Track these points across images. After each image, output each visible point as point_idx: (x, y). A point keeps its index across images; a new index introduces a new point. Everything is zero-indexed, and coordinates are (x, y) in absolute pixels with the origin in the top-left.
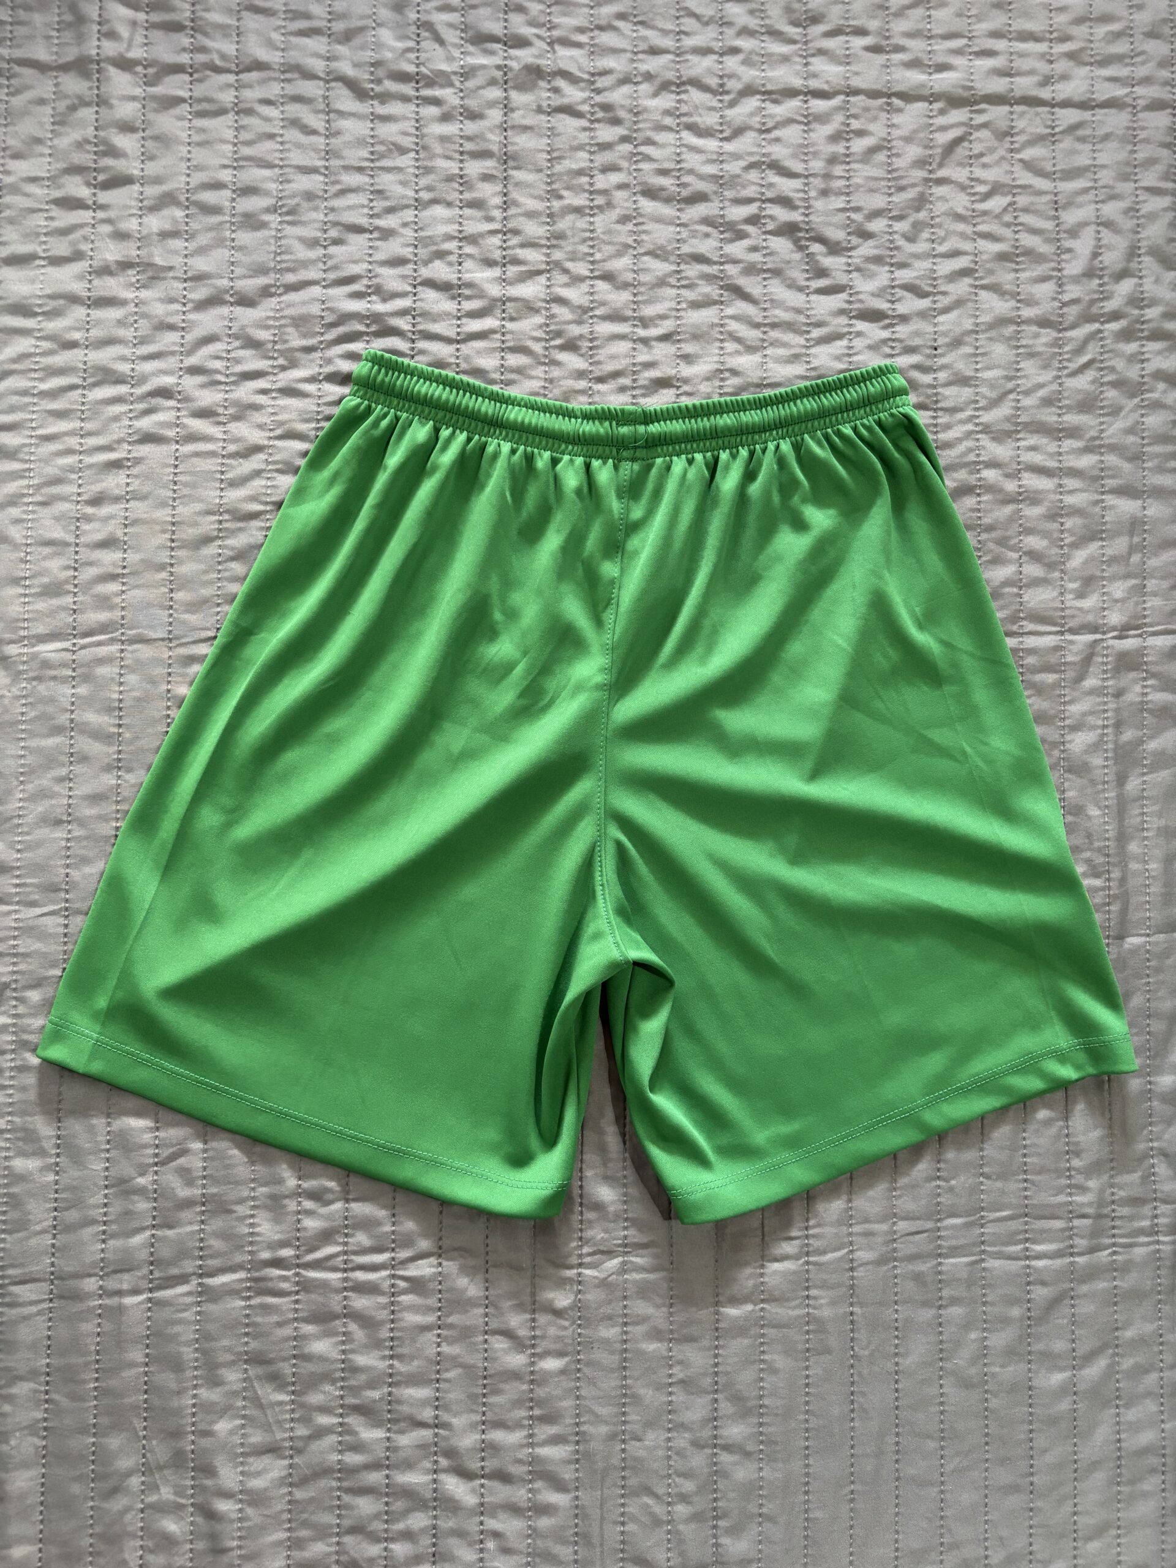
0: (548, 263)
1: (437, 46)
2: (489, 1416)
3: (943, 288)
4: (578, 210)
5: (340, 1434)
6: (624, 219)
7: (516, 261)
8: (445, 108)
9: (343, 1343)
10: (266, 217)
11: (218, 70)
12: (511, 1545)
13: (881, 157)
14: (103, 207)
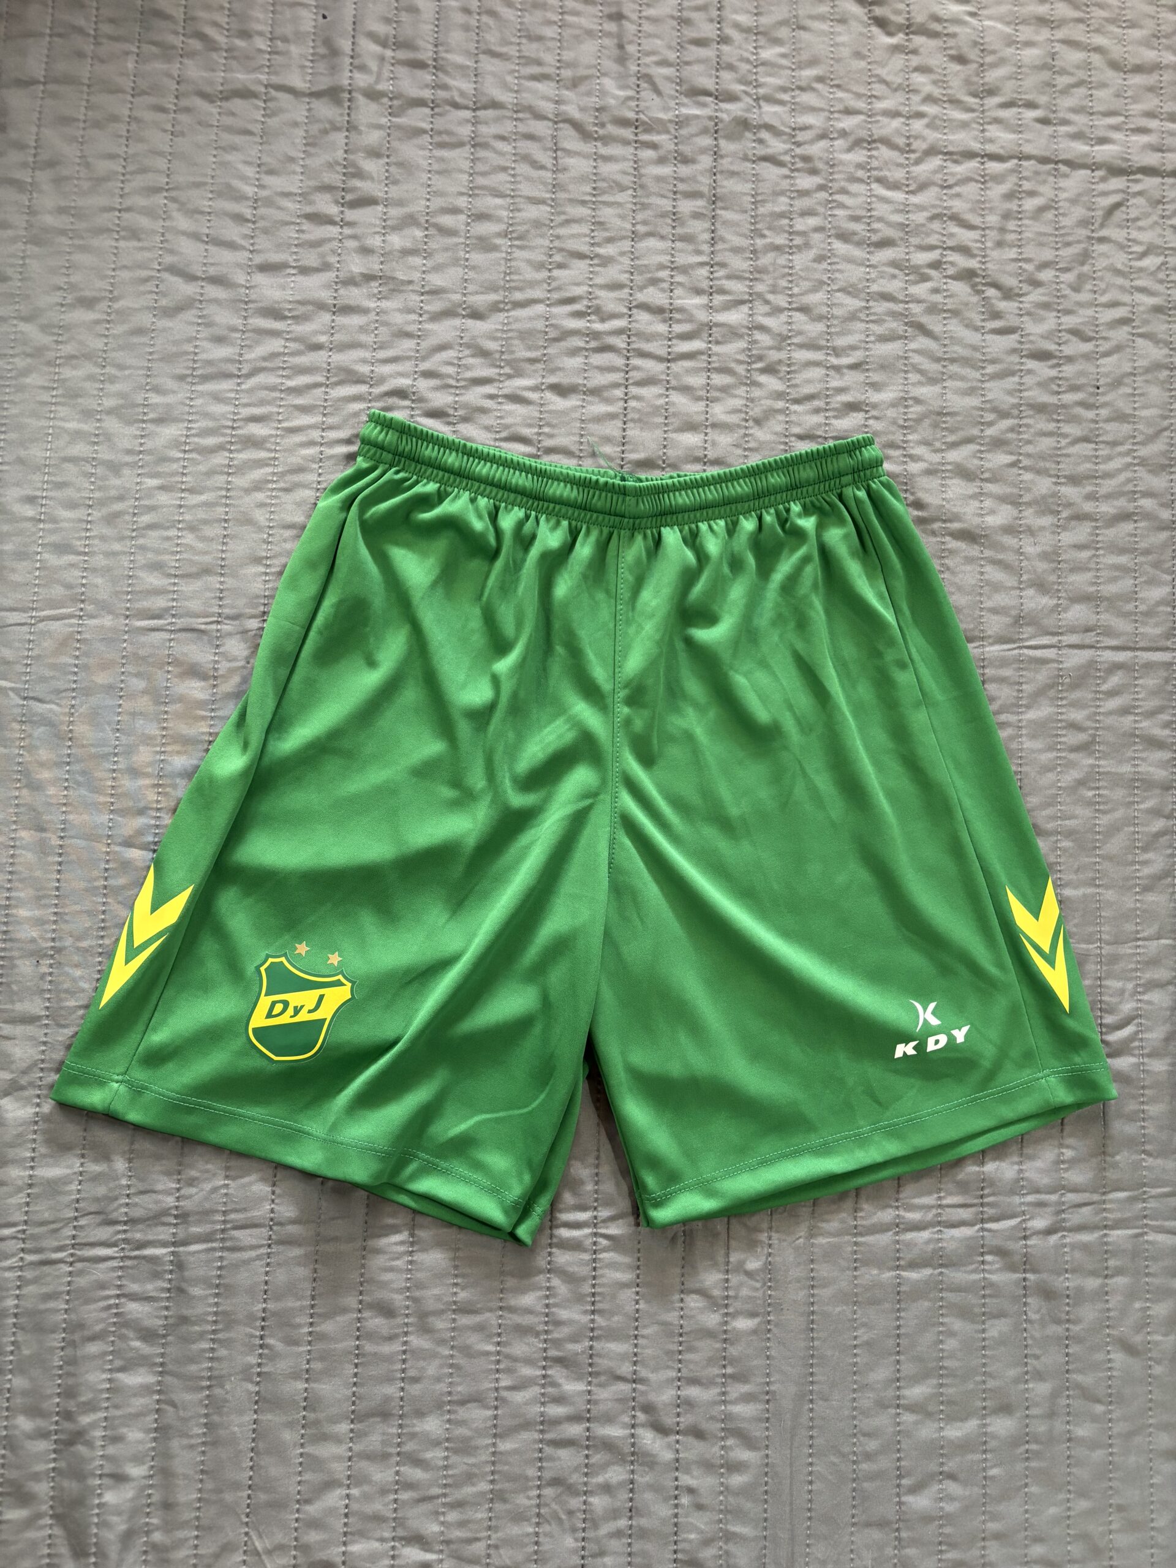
0: (751, 294)
1: (655, 96)
2: (685, 1372)
3: (1104, 334)
4: (777, 248)
5: (543, 1386)
6: (820, 259)
7: (722, 291)
8: (662, 152)
9: (547, 1297)
10: (498, 241)
11: (456, 106)
12: (704, 1501)
13: (1049, 215)
14: (350, 224)
